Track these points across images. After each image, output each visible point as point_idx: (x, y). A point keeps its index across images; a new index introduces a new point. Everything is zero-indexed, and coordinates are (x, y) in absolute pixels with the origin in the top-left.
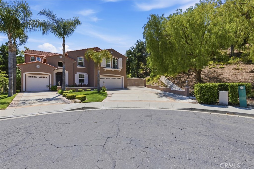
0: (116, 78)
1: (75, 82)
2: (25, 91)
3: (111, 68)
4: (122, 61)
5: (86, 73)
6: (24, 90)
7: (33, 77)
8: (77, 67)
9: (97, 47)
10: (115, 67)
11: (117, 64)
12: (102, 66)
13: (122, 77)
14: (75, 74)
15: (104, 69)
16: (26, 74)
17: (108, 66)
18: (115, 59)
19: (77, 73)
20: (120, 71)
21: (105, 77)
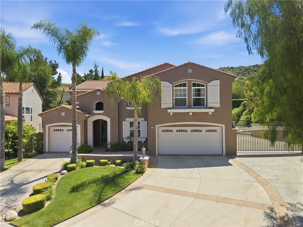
0: (204, 129)
1: (123, 136)
2: (49, 152)
3: (190, 107)
4: (219, 87)
5: (143, 119)
6: (47, 150)
7: (58, 130)
8: (127, 108)
9: (165, 63)
10: (198, 103)
11: (205, 97)
12: (165, 105)
13: (220, 128)
14: (123, 122)
15: (169, 111)
16: (49, 127)
17: (179, 103)
18: (199, 85)
19: (127, 119)
20: (210, 113)
21: (175, 129)
